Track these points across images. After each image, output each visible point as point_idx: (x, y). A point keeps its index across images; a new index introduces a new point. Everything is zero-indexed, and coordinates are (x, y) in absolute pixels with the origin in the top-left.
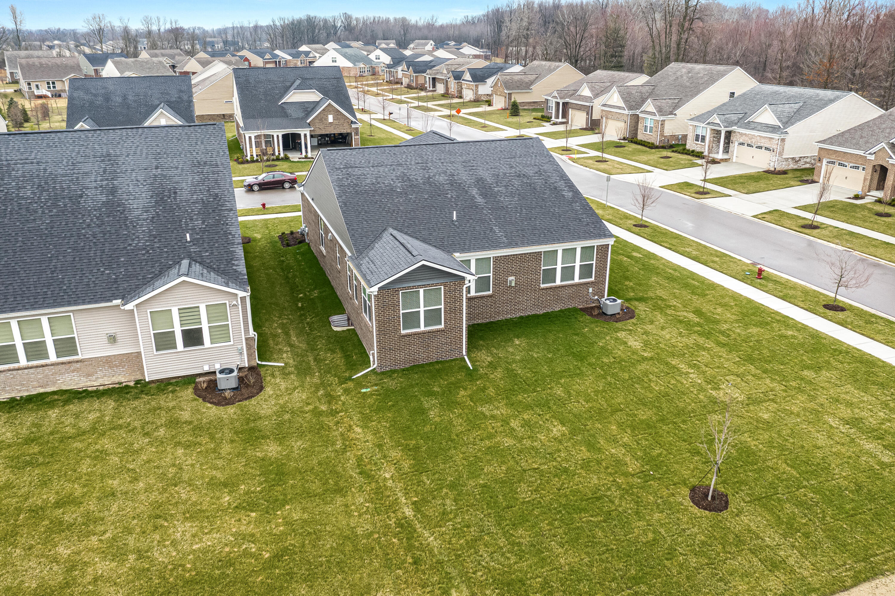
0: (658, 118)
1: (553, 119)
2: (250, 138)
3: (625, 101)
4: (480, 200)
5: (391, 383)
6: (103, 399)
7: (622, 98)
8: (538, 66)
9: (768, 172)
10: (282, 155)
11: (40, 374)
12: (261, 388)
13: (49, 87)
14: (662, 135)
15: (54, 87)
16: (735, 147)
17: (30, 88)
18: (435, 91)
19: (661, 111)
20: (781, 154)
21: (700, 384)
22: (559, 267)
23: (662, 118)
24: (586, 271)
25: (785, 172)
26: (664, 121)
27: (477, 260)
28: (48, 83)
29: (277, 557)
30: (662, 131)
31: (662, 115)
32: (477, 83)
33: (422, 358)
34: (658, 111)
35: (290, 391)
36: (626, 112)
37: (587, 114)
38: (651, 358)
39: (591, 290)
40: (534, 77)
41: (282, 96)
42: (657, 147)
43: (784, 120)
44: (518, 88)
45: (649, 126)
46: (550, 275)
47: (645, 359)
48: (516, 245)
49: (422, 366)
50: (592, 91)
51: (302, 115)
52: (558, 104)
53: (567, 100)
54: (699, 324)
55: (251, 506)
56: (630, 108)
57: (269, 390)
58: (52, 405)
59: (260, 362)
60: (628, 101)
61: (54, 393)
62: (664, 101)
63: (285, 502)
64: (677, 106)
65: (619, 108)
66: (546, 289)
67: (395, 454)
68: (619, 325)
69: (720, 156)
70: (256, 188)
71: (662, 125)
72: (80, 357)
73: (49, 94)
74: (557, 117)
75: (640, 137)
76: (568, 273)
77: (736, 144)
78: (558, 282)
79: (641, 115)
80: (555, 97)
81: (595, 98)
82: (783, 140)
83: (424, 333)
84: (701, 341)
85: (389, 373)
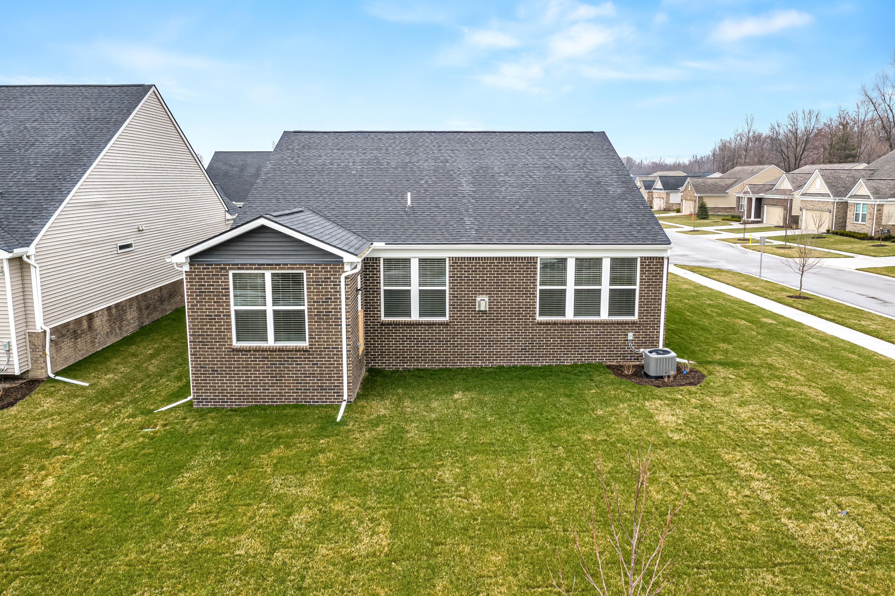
0: (873, 201)
1: (745, 218)
3: (830, 185)
4: (467, 188)
7: (827, 183)
8: (740, 171)
12: (12, 404)
14: (879, 224)
19: (877, 193)
21: (765, 503)
22: (570, 288)
23: (878, 202)
24: (621, 302)
26: (882, 205)
27: (421, 261)
30: (879, 217)
31: (879, 198)
32: (669, 191)
34: (874, 194)
36: (831, 199)
37: (785, 208)
38: (684, 445)
39: (630, 336)
40: (732, 180)
42: (871, 238)
44: (711, 191)
45: (861, 213)
50: (792, 182)
52: (750, 200)
53: (761, 195)
56: (836, 195)
57: (15, 410)
59: (52, 376)
60: (833, 186)
62: (883, 182)
65: (823, 195)
66: (547, 324)
71: (879, 210)
74: (749, 216)
75: (850, 228)
78: (570, 315)
79: (851, 201)
80: (747, 192)
81: (795, 190)
83: (272, 350)
85: (202, 414)
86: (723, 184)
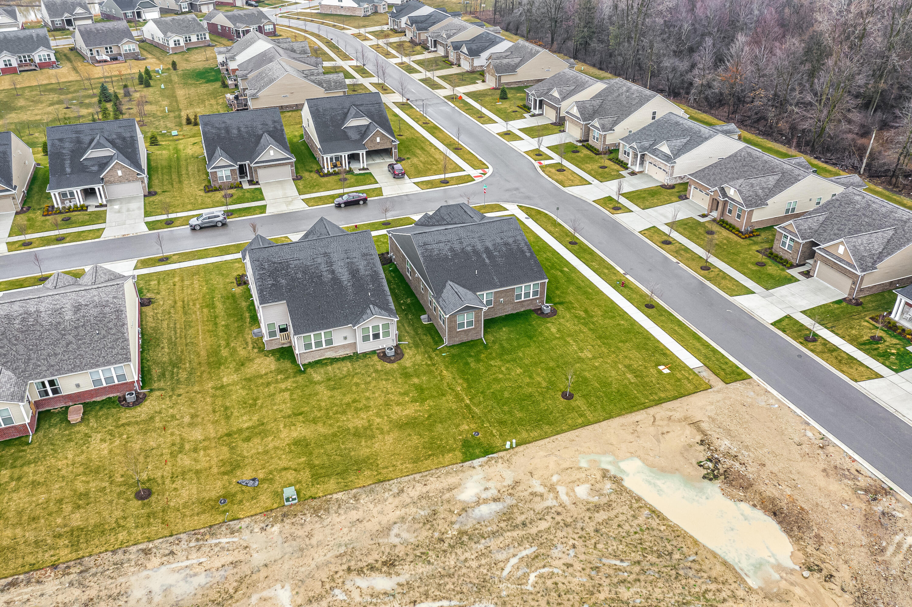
0: (602, 132)
1: (532, 110)
2: (327, 158)
4: (487, 261)
5: (454, 351)
6: (345, 361)
7: (579, 111)
8: (522, 47)
9: (663, 186)
10: (347, 169)
11: (320, 352)
12: (403, 355)
13: (107, 52)
14: (604, 144)
15: (111, 51)
16: (647, 164)
17: (92, 54)
18: (436, 51)
19: (604, 128)
20: (672, 175)
22: (523, 293)
23: (604, 133)
24: (535, 293)
25: (673, 187)
26: (606, 134)
27: (487, 293)
28: (106, 48)
29: (430, 416)
30: (605, 141)
31: (604, 131)
32: (473, 57)
33: (465, 339)
34: (602, 128)
35: (414, 355)
36: (582, 122)
37: (557, 113)
38: (559, 338)
39: (537, 301)
40: (519, 60)
41: (343, 123)
42: (601, 153)
43: (675, 152)
44: (506, 71)
45: (596, 136)
46: (519, 296)
47: (557, 338)
48: (504, 286)
49: (465, 343)
50: (560, 95)
51: (358, 137)
52: (535, 100)
53: (542, 98)
54: (584, 319)
55: (416, 401)
56: (584, 120)
57: (406, 356)
58: (326, 364)
59: (400, 343)
60: (582, 113)
61: (324, 359)
62: (607, 119)
63: (427, 400)
64: (615, 123)
65: (578, 118)
66: (517, 302)
67: (460, 381)
68: (548, 319)
69: (637, 169)
70: (343, 205)
71: (604, 137)
72: (334, 345)
73: (108, 59)
74: (535, 108)
75: (590, 142)
76: (527, 295)
77: (648, 162)
78: (523, 299)
79: (591, 128)
80: (533, 95)
81: (562, 101)
82: (673, 167)
83: (466, 330)
84: (582, 327)
85: (452, 346)
86: (513, 63)
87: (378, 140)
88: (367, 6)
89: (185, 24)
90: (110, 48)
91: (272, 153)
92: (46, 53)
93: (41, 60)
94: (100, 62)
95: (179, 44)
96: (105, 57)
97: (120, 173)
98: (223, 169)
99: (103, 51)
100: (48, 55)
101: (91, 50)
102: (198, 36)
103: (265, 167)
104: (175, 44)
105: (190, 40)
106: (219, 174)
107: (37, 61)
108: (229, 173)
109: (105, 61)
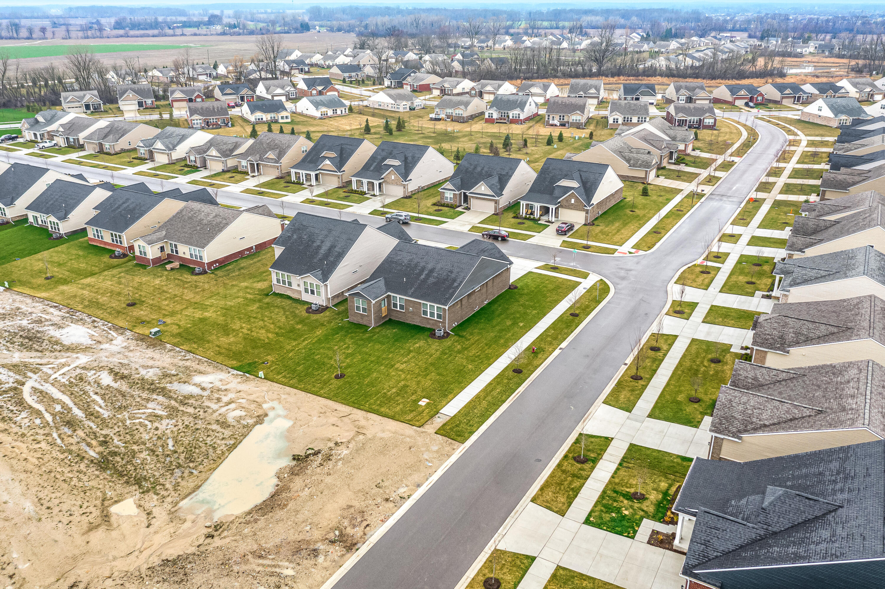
2: (523, 204)
11: (284, 289)
13: (560, 119)
15: (563, 119)
17: (548, 119)
22: (429, 311)
24: (439, 316)
27: (399, 298)
28: (561, 116)
33: (361, 322)
39: (441, 324)
41: (558, 181)
46: (425, 313)
47: (408, 349)
48: (412, 297)
54: (452, 351)
55: (277, 334)
57: (323, 314)
58: (282, 297)
59: (331, 306)
61: (286, 295)
63: (283, 336)
64: (811, 246)
66: (424, 317)
67: (316, 339)
68: (428, 339)
69: (774, 293)
72: (292, 288)
73: (558, 124)
76: (432, 314)
78: (428, 316)
83: (362, 314)
85: (351, 323)
87: (573, 201)
88: (845, 118)
89: (634, 108)
90: (563, 116)
91: (483, 188)
92: (518, 113)
93: (513, 117)
94: (552, 125)
95: (617, 122)
96: (556, 122)
97: (393, 177)
98: (449, 192)
99: (557, 117)
100: (519, 114)
101: (549, 116)
102: (639, 118)
103: (477, 198)
104: (614, 122)
105: (631, 121)
106: (446, 195)
107: (511, 117)
108: (452, 196)
109: (556, 125)
